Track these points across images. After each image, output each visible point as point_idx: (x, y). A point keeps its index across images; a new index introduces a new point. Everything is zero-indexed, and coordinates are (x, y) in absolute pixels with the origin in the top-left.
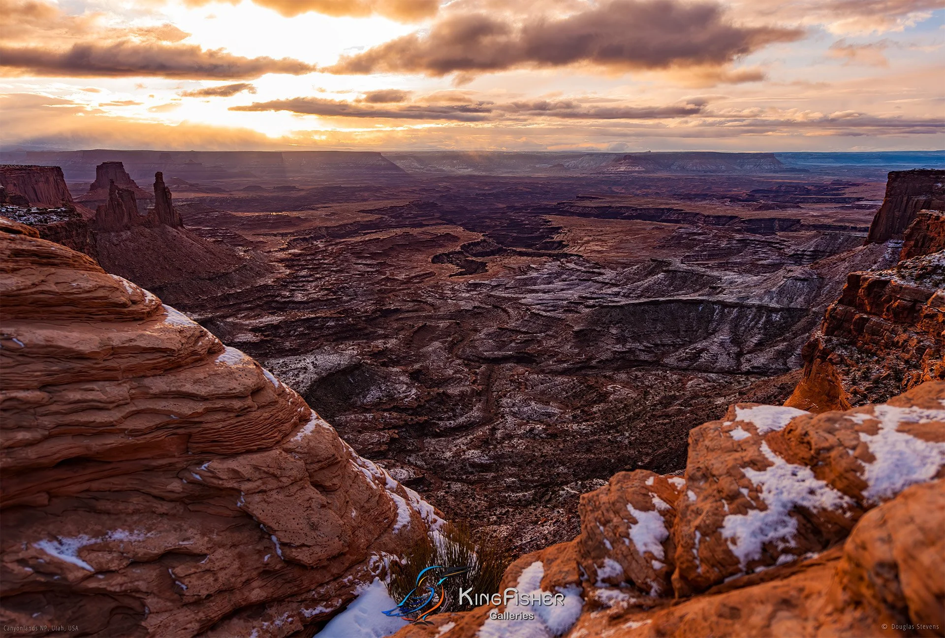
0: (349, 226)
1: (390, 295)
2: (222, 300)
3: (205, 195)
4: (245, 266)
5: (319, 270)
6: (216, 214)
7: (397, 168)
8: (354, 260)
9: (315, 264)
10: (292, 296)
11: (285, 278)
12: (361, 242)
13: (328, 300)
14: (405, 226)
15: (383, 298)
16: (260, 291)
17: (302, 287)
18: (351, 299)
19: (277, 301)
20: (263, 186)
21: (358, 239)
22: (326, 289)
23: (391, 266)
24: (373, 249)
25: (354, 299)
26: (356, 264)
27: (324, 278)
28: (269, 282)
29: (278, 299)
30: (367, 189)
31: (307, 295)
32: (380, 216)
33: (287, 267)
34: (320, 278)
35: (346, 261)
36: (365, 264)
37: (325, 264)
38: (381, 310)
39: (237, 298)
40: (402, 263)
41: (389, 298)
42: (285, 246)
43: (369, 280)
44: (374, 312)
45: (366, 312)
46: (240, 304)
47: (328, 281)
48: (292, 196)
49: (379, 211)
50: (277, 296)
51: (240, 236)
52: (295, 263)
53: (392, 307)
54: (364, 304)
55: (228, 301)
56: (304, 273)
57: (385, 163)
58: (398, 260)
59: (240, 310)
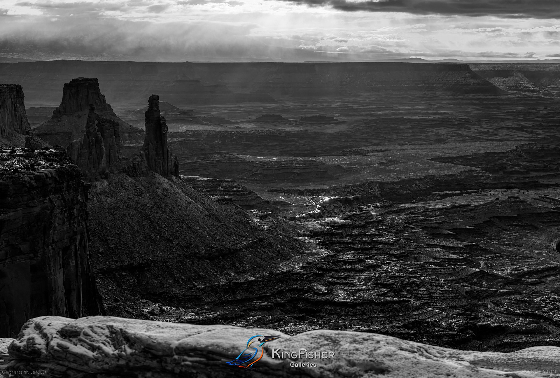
0: (417, 182)
1: (487, 302)
2: (226, 292)
3: (201, 128)
4: (261, 240)
5: (372, 252)
6: (217, 157)
7: (494, 90)
8: (426, 239)
9: (365, 242)
10: (330, 292)
11: (321, 263)
12: (439, 209)
13: (386, 303)
14: (508, 186)
15: (475, 305)
16: (280, 281)
17: (345, 278)
18: (424, 304)
19: (307, 300)
20: (284, 116)
21: (432, 205)
22: (384, 286)
23: (490, 252)
24: (458, 222)
25: (428, 304)
26: (427, 245)
27: (380, 267)
28: (297, 268)
29: (308, 295)
30: (445, 122)
31: (353, 293)
32: (468, 168)
33: (323, 244)
34: (374, 267)
35: (415, 241)
36: (443, 247)
37: (381, 243)
38: (474, 327)
39: (247, 290)
40: (506, 248)
41: (485, 306)
42: (317, 211)
43: (451, 274)
44: (463, 329)
45: (449, 327)
46: (251, 300)
47: (386, 272)
48: (328, 131)
49: (465, 159)
50: (307, 292)
51: (251, 192)
52: (335, 239)
53: (491, 323)
54: (445, 314)
55: (234, 293)
56: (349, 256)
57: (476, 81)
58: (499, 243)
59: (251, 310)
